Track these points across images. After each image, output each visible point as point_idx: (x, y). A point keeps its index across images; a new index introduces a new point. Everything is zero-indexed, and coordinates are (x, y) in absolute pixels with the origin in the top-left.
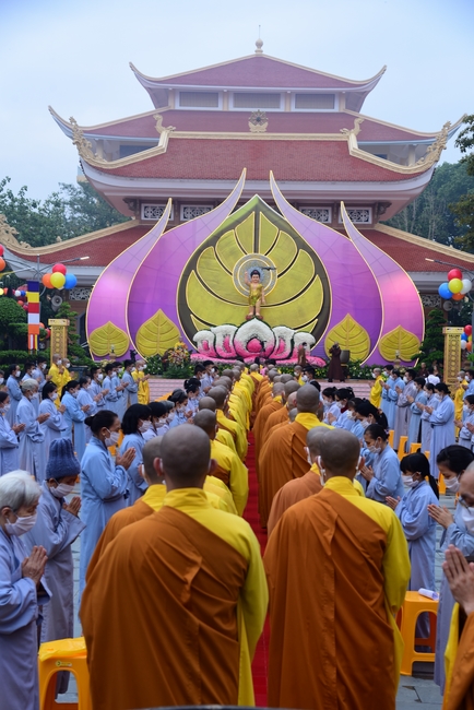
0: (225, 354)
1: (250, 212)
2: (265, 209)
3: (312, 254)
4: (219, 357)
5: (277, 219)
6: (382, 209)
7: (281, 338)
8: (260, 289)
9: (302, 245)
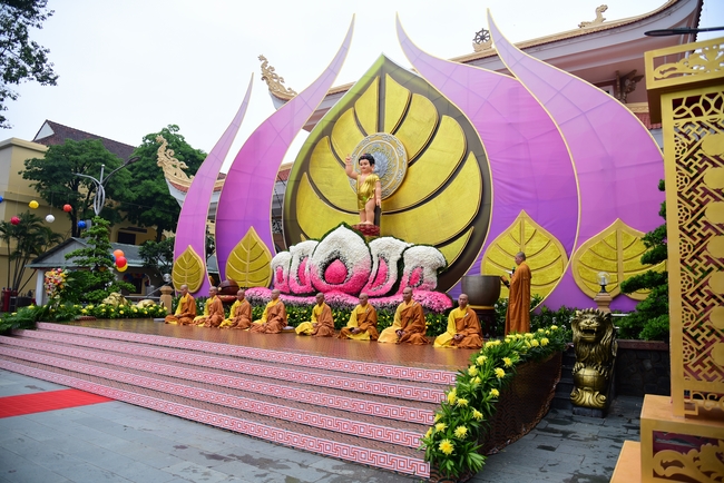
0: (297, 288)
1: (373, 78)
2: (392, 69)
3: (461, 119)
4: (291, 293)
5: (408, 78)
6: (628, 83)
7: (382, 258)
8: (371, 183)
9: (444, 108)
